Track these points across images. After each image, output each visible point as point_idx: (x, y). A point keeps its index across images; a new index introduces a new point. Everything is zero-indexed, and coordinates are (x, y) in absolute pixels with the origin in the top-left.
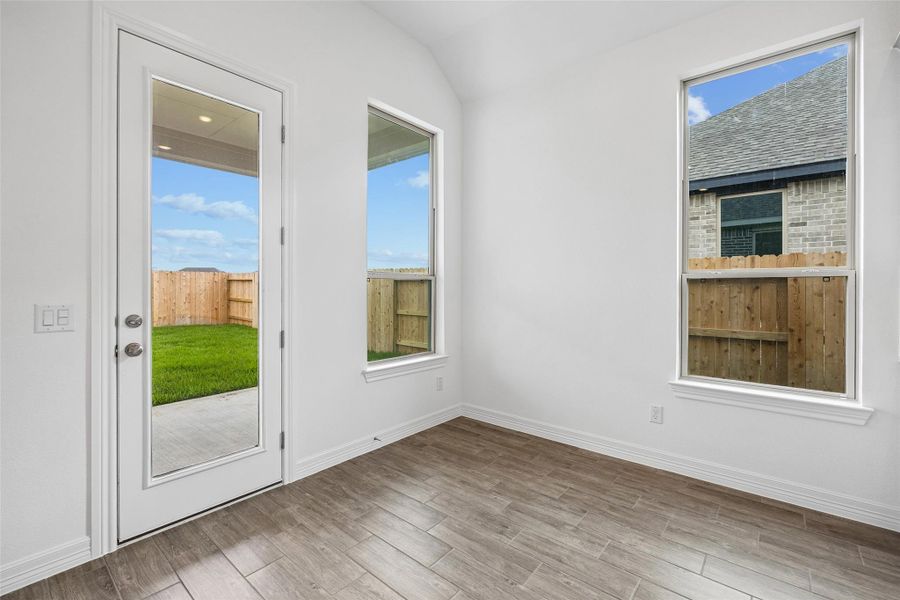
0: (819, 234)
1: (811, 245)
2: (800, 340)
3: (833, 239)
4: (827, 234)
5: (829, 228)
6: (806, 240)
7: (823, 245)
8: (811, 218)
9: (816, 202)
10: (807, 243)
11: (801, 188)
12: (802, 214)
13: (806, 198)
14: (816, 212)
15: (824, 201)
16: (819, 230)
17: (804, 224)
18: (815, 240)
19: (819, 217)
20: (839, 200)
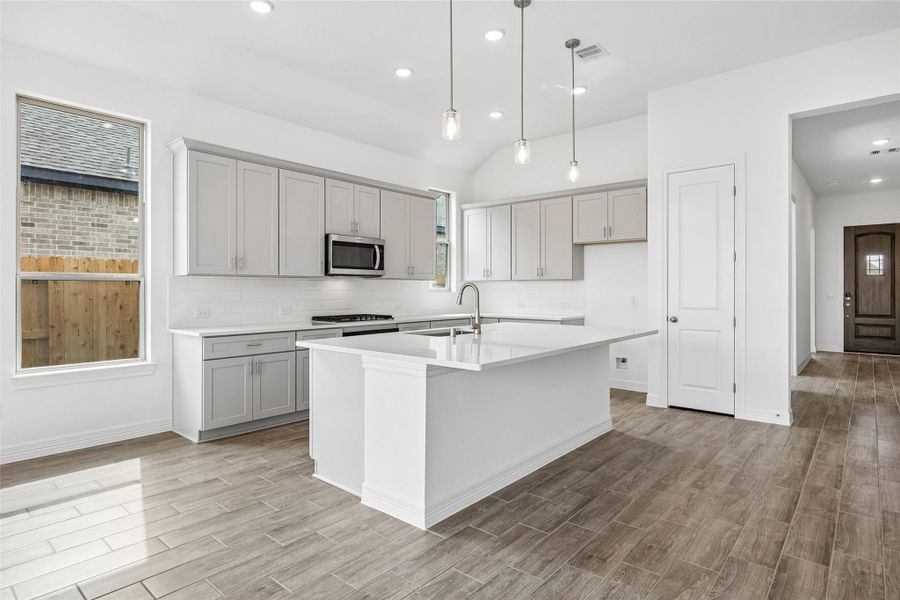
0: (46, 237)
1: (39, 247)
2: (59, 335)
3: (58, 242)
4: (53, 237)
5: (54, 232)
6: (33, 241)
7: (49, 247)
8: (39, 220)
9: (43, 205)
10: (35, 244)
11: (29, 188)
12: (31, 215)
13: (35, 199)
14: (43, 216)
15: (50, 206)
16: (46, 233)
17: (32, 225)
18: (43, 242)
19: (45, 221)
20: (63, 208)
